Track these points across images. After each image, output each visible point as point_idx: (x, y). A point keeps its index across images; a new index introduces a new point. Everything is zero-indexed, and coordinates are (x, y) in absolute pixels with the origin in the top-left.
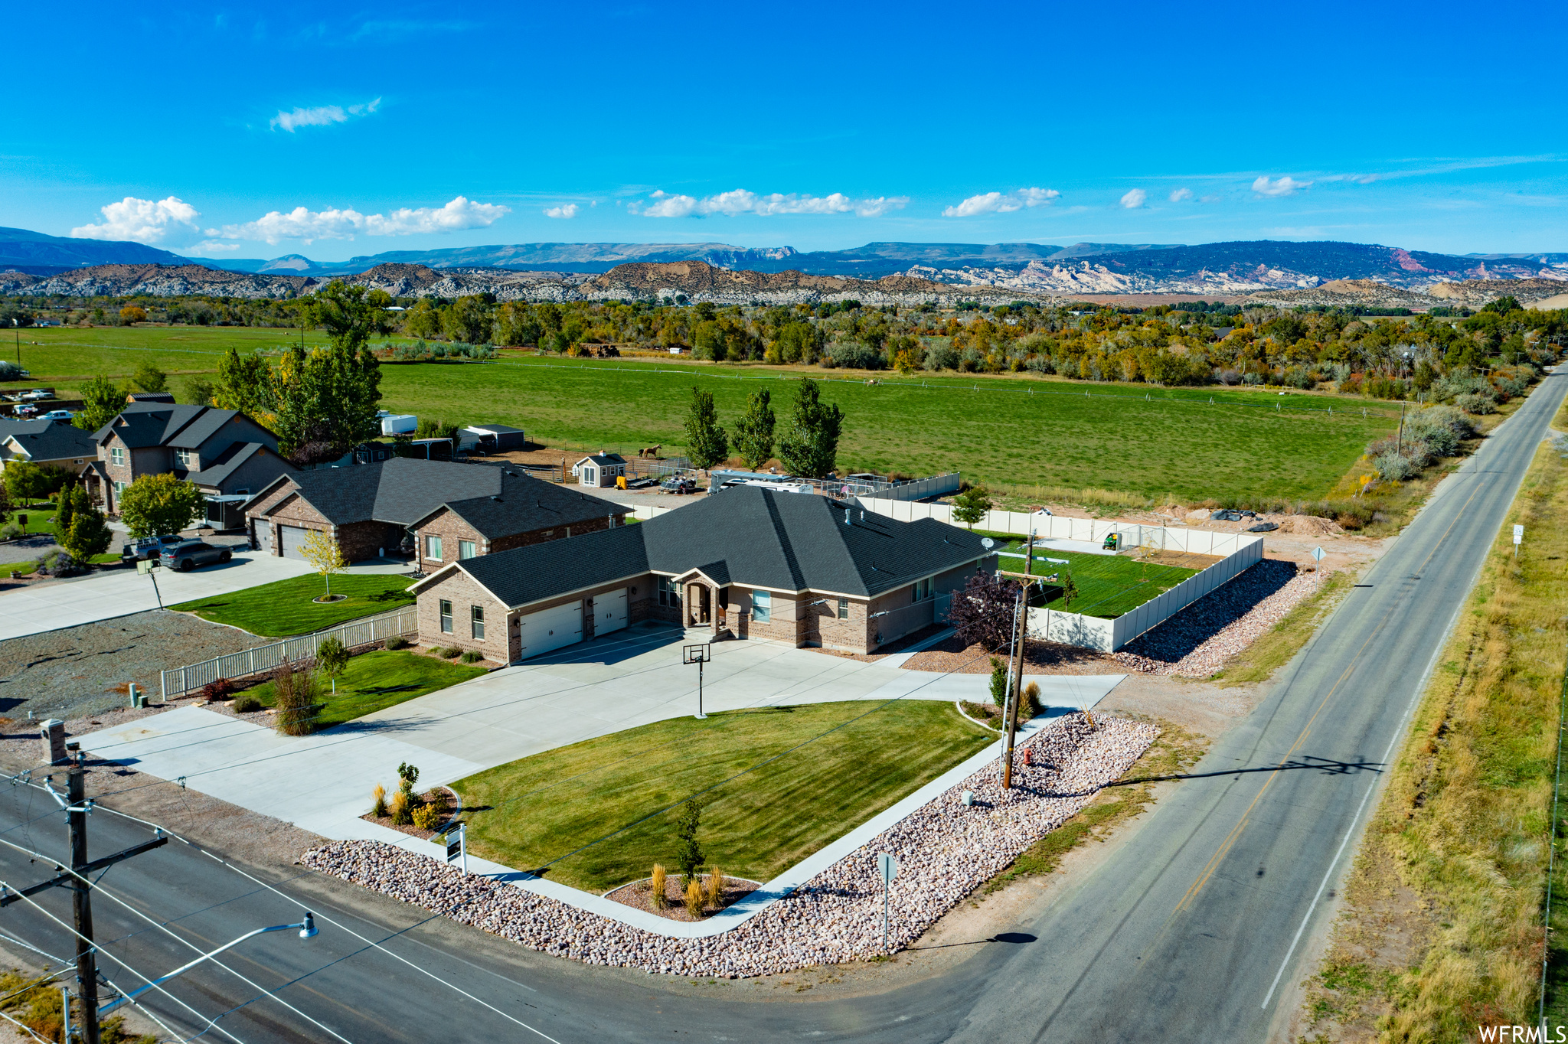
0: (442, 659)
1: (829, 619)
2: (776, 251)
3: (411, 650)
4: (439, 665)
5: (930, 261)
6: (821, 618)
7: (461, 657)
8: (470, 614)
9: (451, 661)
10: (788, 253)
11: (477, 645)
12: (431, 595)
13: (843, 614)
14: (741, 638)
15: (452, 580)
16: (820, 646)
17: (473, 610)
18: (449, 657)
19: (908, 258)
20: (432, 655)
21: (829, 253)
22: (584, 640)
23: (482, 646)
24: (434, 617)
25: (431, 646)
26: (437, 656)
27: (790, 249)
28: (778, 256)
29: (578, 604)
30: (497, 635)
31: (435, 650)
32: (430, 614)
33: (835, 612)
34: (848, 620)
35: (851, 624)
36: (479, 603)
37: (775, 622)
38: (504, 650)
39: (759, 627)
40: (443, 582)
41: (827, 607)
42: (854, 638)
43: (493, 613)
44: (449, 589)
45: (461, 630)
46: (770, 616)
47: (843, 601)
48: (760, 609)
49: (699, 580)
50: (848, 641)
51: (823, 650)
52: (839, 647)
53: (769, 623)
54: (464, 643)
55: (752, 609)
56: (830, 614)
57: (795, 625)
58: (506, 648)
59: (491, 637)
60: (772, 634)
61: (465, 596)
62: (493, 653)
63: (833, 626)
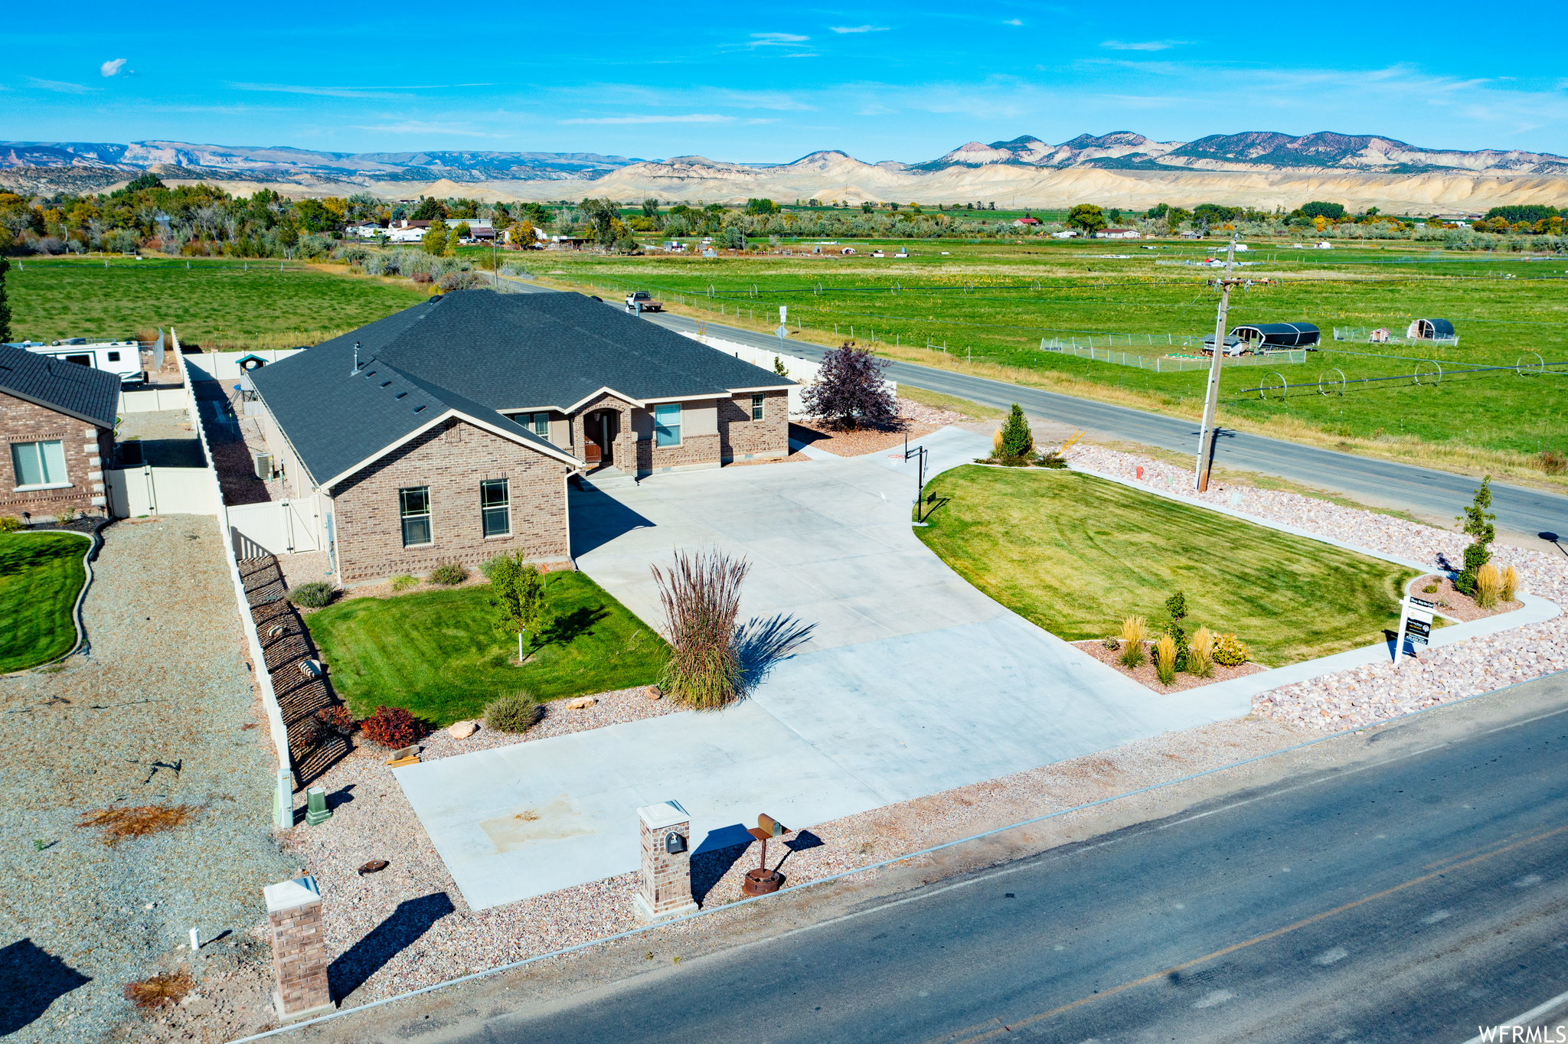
1: (741, 424)
6: (734, 425)
7: (479, 576)
8: (476, 497)
11: (494, 547)
12: (374, 487)
13: (757, 414)
14: (640, 477)
15: (434, 446)
16: (735, 461)
17: (482, 488)
18: (450, 582)
23: (510, 546)
24: (386, 525)
26: (428, 586)
30: (541, 517)
32: (371, 522)
33: (750, 413)
34: (763, 419)
35: (768, 423)
36: (500, 472)
37: (691, 441)
38: (558, 539)
39: (668, 454)
40: (408, 456)
41: (738, 410)
42: (774, 440)
43: (532, 483)
44: (424, 464)
45: (454, 532)
46: (682, 435)
47: (757, 398)
48: (665, 430)
49: (604, 404)
50: (766, 446)
51: (741, 463)
52: (758, 456)
53: (682, 445)
54: (464, 552)
55: (654, 433)
56: (743, 417)
57: (718, 439)
58: (562, 534)
59: (527, 525)
60: (687, 458)
61: (465, 469)
62: (534, 550)
63: (747, 431)
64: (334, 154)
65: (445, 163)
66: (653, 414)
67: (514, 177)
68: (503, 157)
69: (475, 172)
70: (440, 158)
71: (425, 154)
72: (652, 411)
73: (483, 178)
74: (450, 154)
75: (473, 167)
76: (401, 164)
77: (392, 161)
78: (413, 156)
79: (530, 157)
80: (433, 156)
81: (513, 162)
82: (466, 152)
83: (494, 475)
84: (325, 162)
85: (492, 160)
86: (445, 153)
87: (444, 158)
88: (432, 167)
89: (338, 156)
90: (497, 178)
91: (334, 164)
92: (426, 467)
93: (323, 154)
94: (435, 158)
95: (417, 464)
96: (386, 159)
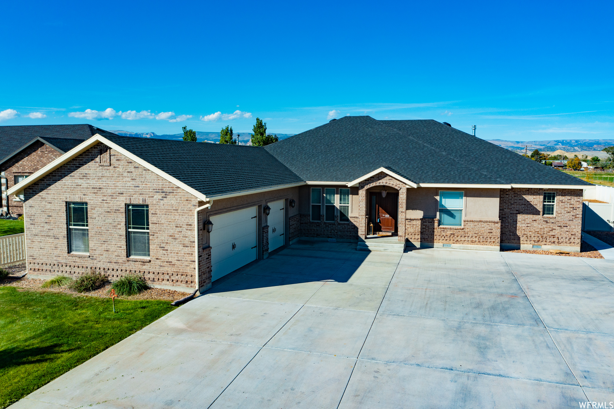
0: (76, 294)
1: (530, 217)
2: (147, 134)
3: (14, 285)
4: (75, 304)
5: (211, 139)
6: (520, 217)
7: (108, 288)
8: (122, 218)
9: (93, 294)
10: (152, 135)
11: (137, 267)
12: (49, 198)
13: (548, 210)
14: (423, 247)
15: (91, 168)
16: (518, 248)
17: (127, 211)
18: (87, 290)
19: (202, 138)
20: (55, 290)
21: (170, 135)
22: (260, 257)
23: (146, 267)
24: (55, 231)
25: (50, 277)
26: (64, 289)
27: (153, 133)
28: (148, 136)
29: (253, 211)
30: (174, 246)
31: (58, 282)
32: (47, 227)
33: (540, 208)
34: (554, 216)
35: (558, 219)
36: (141, 198)
37: (472, 224)
38: (188, 271)
39: (449, 233)
40: (72, 174)
41: (528, 204)
42: (564, 235)
43: (167, 212)
44: (84, 183)
45: (104, 247)
46: (463, 218)
47: (549, 195)
48: (449, 213)
49: (382, 182)
50: (555, 240)
51: (526, 252)
52: (545, 248)
53: (462, 227)
54: (111, 266)
55: (438, 213)
56: (531, 210)
57: (499, 225)
58: (192, 266)
59: (162, 252)
60: (466, 239)
61: (113, 191)
62: (167, 277)
63: (535, 225)
64: (516, 142)
65: (563, 145)
66: (438, 198)
67: (595, 150)
68: (591, 142)
69: (576, 148)
70: (561, 142)
71: (555, 141)
72: (437, 195)
73: (580, 150)
74: (566, 141)
75: (575, 146)
76: (543, 145)
77: (540, 144)
78: (549, 142)
79: (603, 141)
80: (558, 142)
81: (595, 144)
82: (573, 140)
83: (138, 200)
84: (512, 145)
85: (585, 143)
86: (564, 140)
87: (563, 142)
88: (557, 146)
89: (518, 142)
90: (586, 150)
91: (516, 146)
92: (85, 185)
93: (512, 142)
94: (559, 142)
95: (80, 182)
96: (537, 143)
